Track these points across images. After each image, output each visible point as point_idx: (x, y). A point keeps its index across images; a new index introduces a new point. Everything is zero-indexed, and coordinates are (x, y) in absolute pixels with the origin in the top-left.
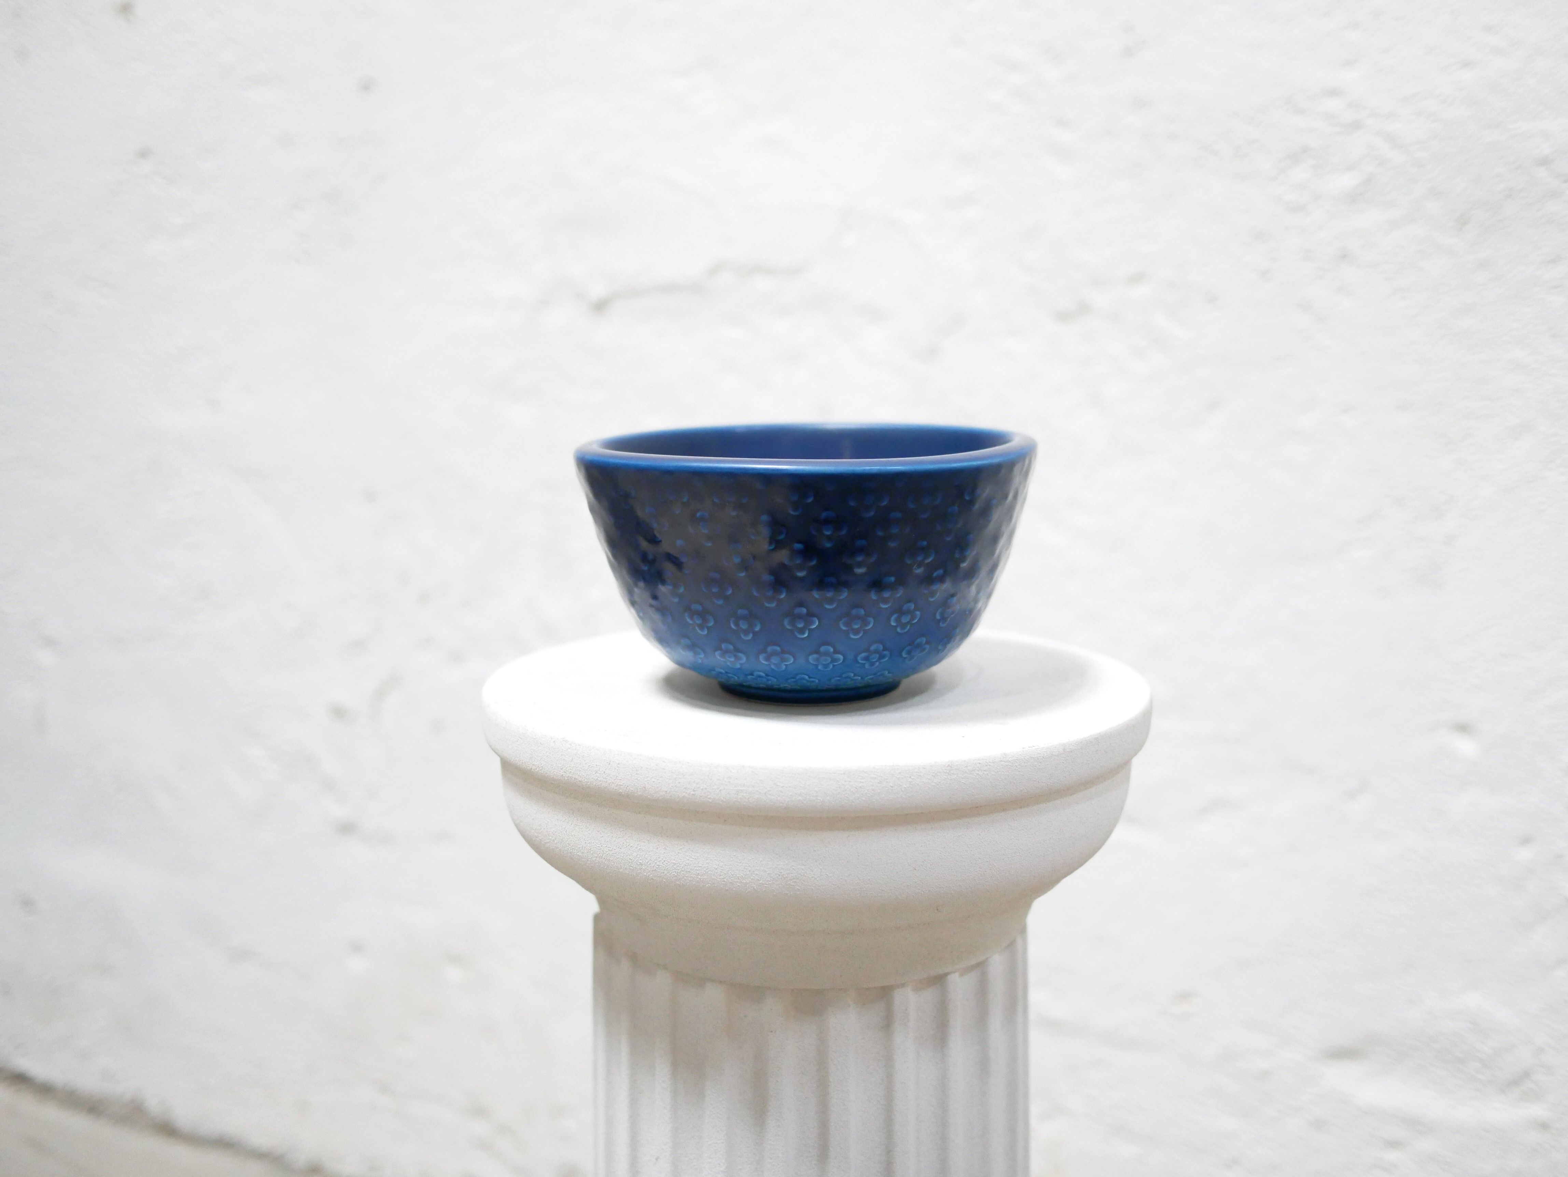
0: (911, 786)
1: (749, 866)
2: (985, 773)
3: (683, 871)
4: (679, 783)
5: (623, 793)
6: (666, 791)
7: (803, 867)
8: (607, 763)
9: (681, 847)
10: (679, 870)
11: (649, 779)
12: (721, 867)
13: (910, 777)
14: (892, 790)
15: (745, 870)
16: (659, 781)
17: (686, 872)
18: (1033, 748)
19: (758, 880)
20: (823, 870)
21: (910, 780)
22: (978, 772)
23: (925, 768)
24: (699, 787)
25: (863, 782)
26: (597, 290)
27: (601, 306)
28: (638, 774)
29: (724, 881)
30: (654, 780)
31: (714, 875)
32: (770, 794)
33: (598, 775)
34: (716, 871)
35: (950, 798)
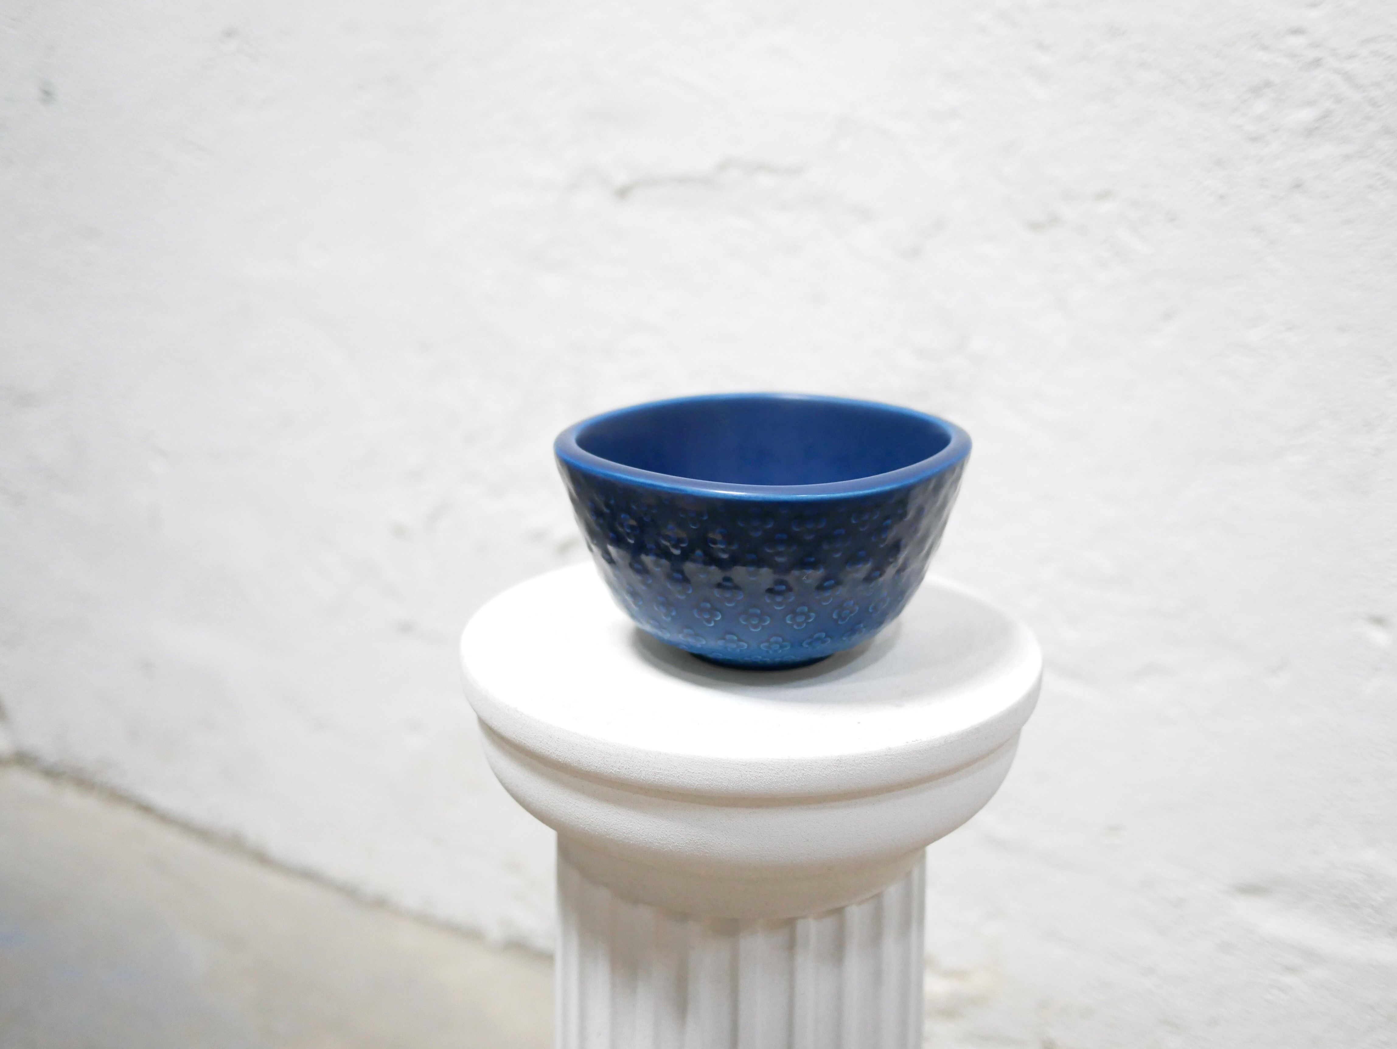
0: (804, 777)
1: (666, 831)
2: (871, 765)
3: (612, 828)
4: (607, 761)
5: (562, 762)
6: (597, 766)
7: (711, 835)
8: (549, 736)
9: (610, 810)
10: (608, 827)
11: (582, 754)
12: (643, 829)
13: (803, 770)
14: (787, 779)
15: (663, 834)
16: (591, 758)
17: (614, 829)
18: (917, 742)
19: (674, 842)
20: (729, 839)
21: (803, 772)
22: (864, 765)
23: (816, 762)
24: (623, 767)
25: (762, 773)
26: (621, 178)
27: (623, 193)
28: (574, 749)
29: (645, 841)
30: (587, 756)
31: (637, 835)
32: (682, 778)
33: (542, 744)
34: (639, 832)
35: (839, 786)
